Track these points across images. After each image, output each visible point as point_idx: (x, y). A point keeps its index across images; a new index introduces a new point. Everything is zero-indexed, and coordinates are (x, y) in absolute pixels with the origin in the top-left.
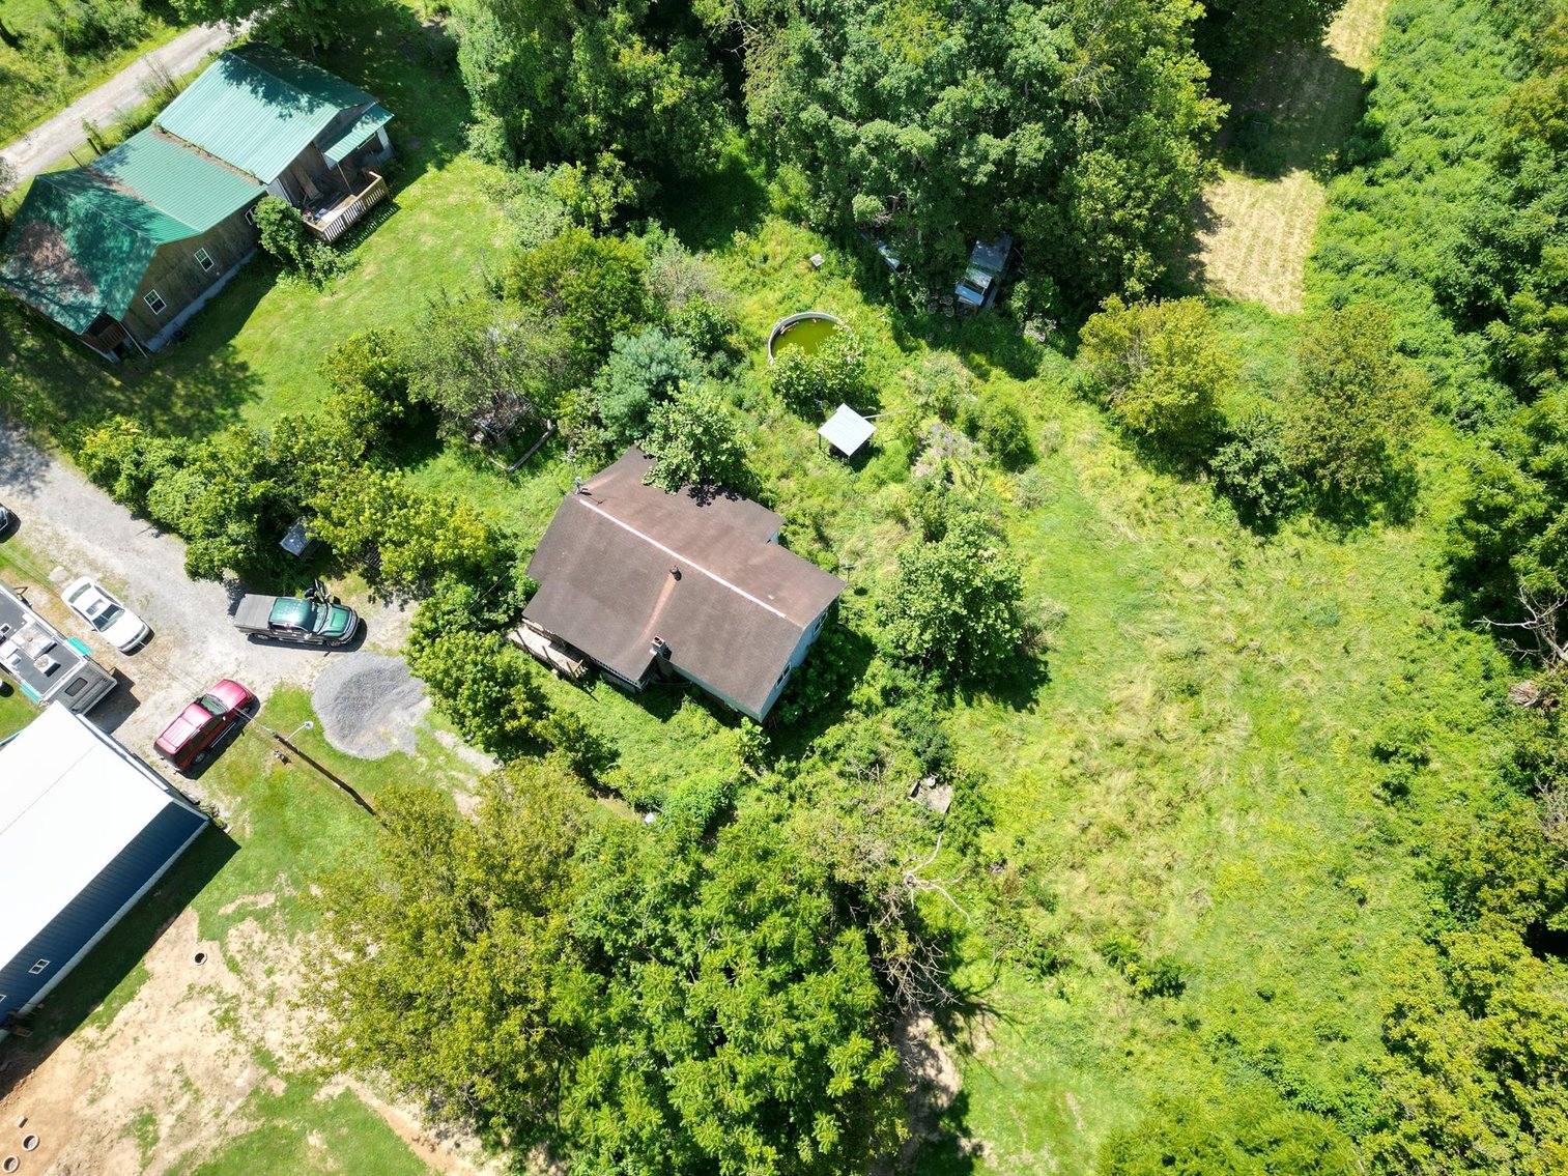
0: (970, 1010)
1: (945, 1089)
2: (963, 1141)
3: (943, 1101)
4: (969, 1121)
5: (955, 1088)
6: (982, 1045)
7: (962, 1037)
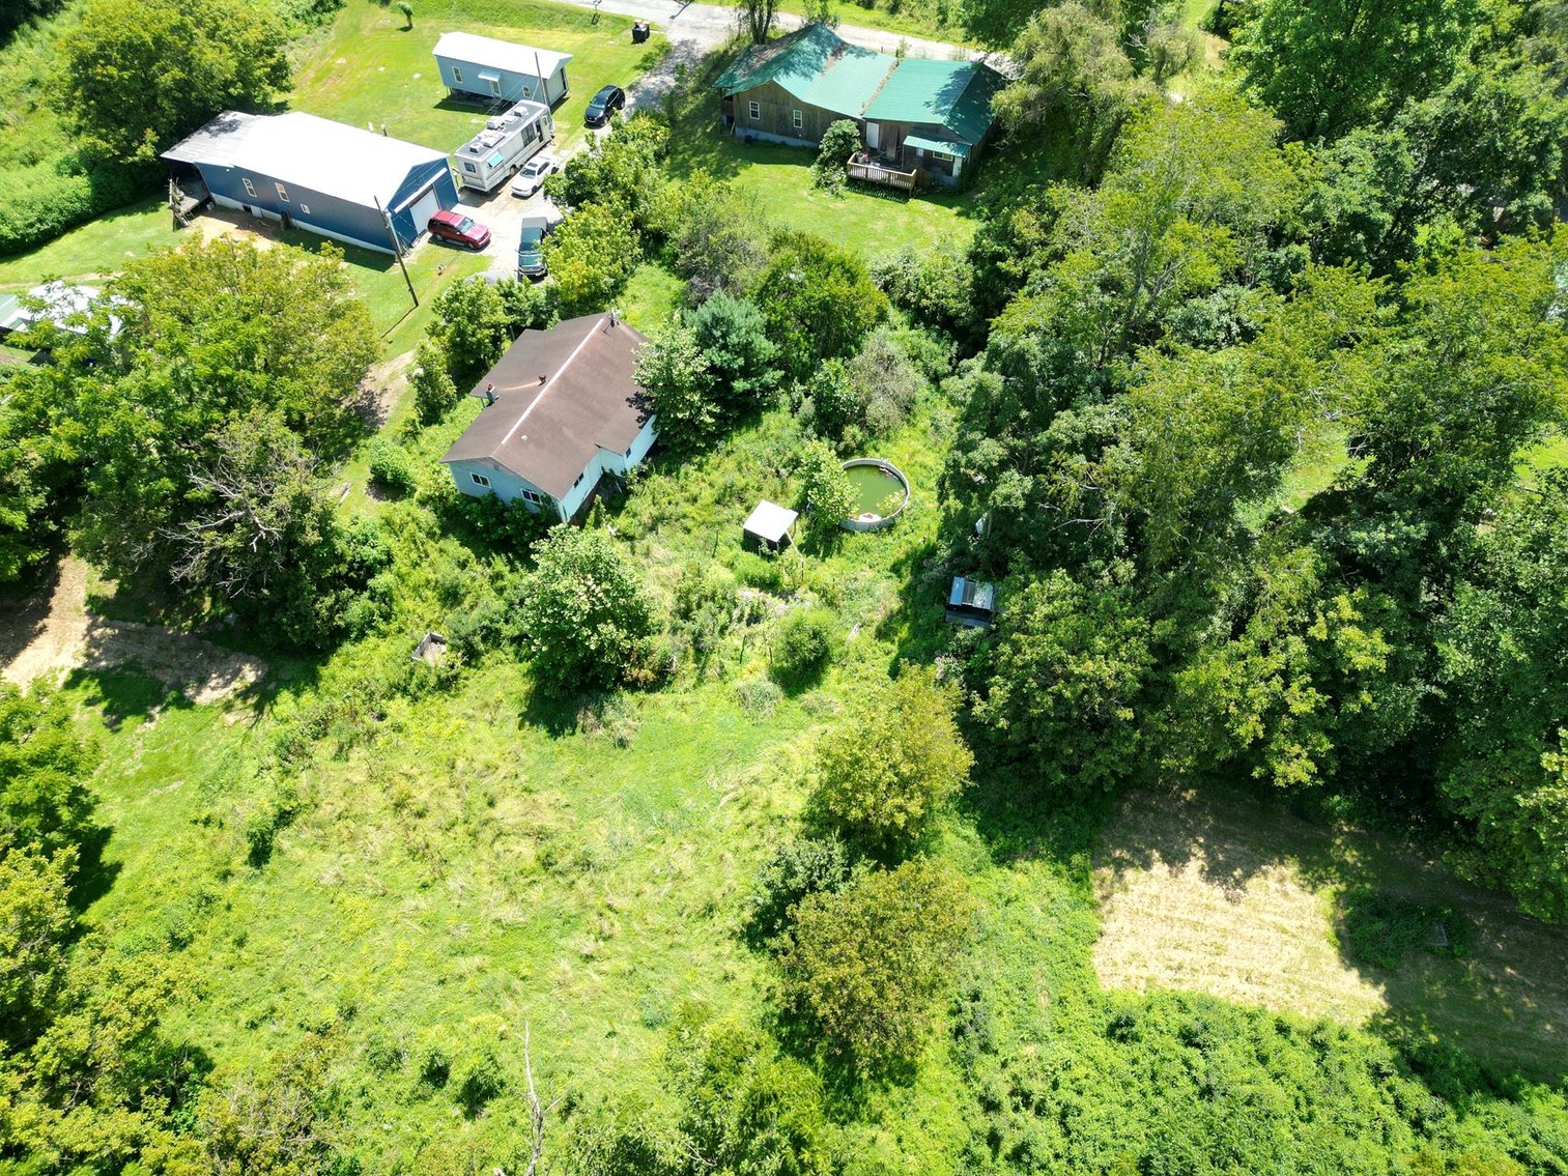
0: (259, 708)
1: (198, 693)
2: (158, 709)
3: (190, 692)
4: (172, 711)
5: (199, 700)
6: (230, 718)
7: (238, 703)
